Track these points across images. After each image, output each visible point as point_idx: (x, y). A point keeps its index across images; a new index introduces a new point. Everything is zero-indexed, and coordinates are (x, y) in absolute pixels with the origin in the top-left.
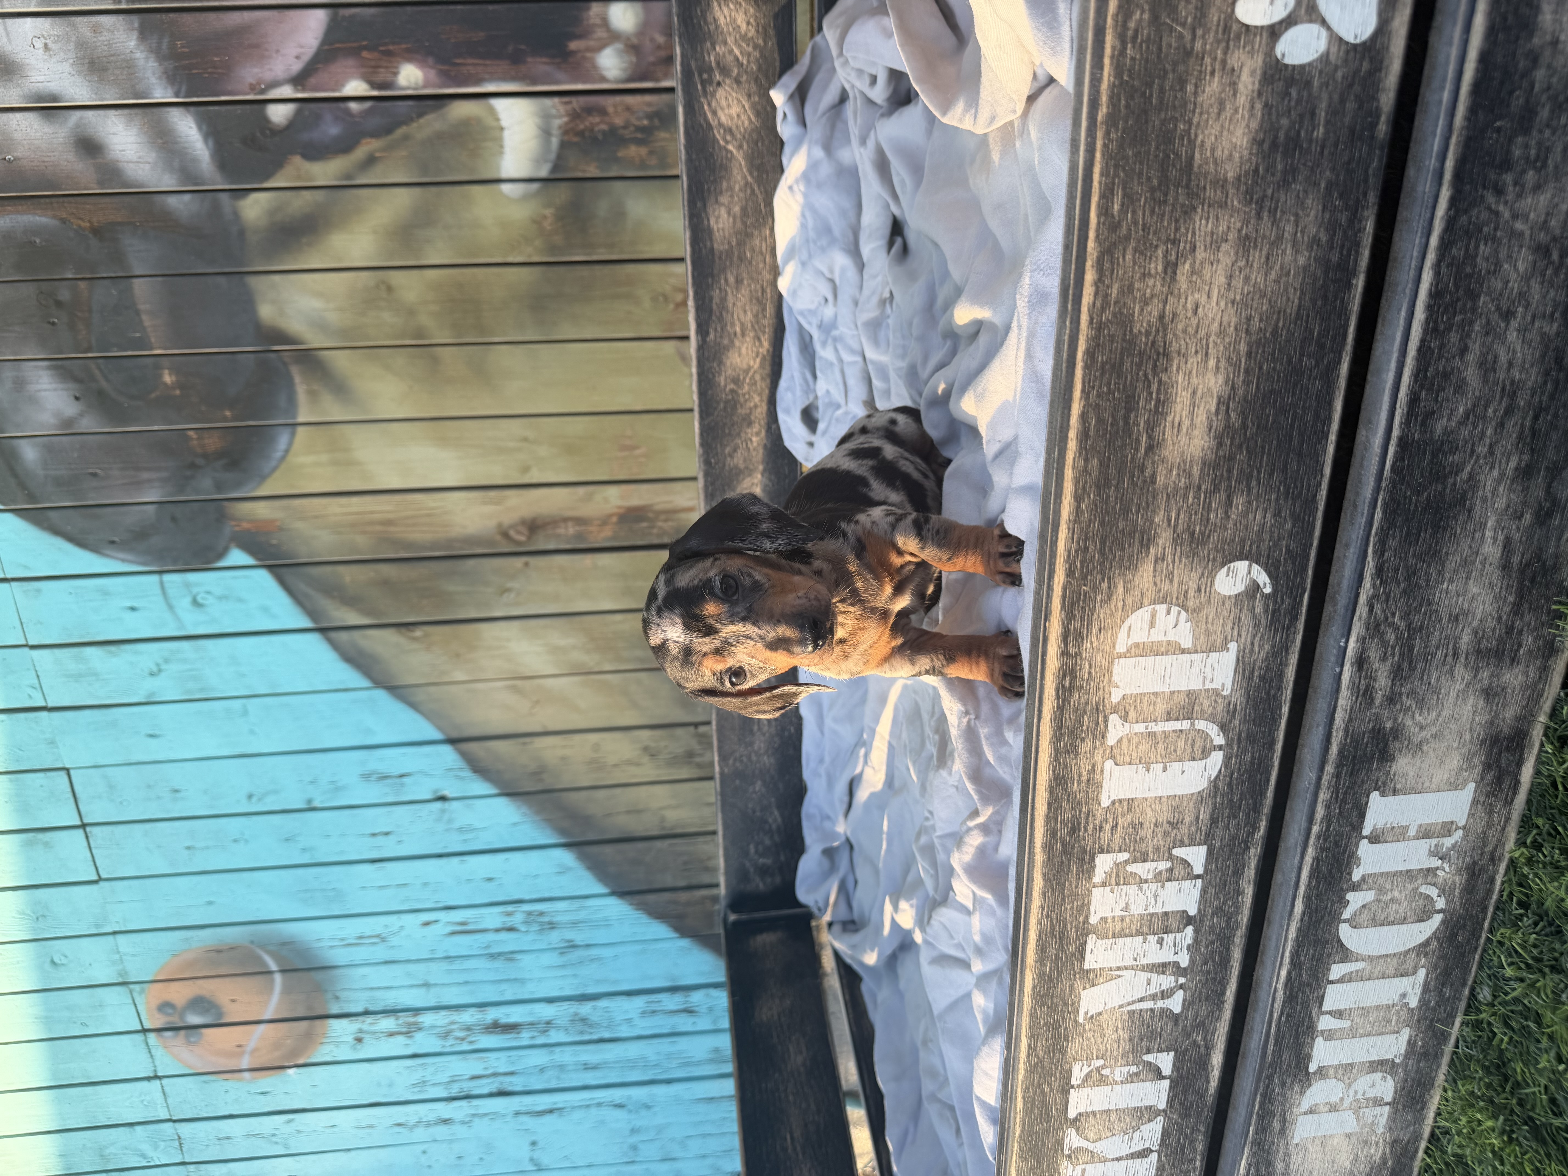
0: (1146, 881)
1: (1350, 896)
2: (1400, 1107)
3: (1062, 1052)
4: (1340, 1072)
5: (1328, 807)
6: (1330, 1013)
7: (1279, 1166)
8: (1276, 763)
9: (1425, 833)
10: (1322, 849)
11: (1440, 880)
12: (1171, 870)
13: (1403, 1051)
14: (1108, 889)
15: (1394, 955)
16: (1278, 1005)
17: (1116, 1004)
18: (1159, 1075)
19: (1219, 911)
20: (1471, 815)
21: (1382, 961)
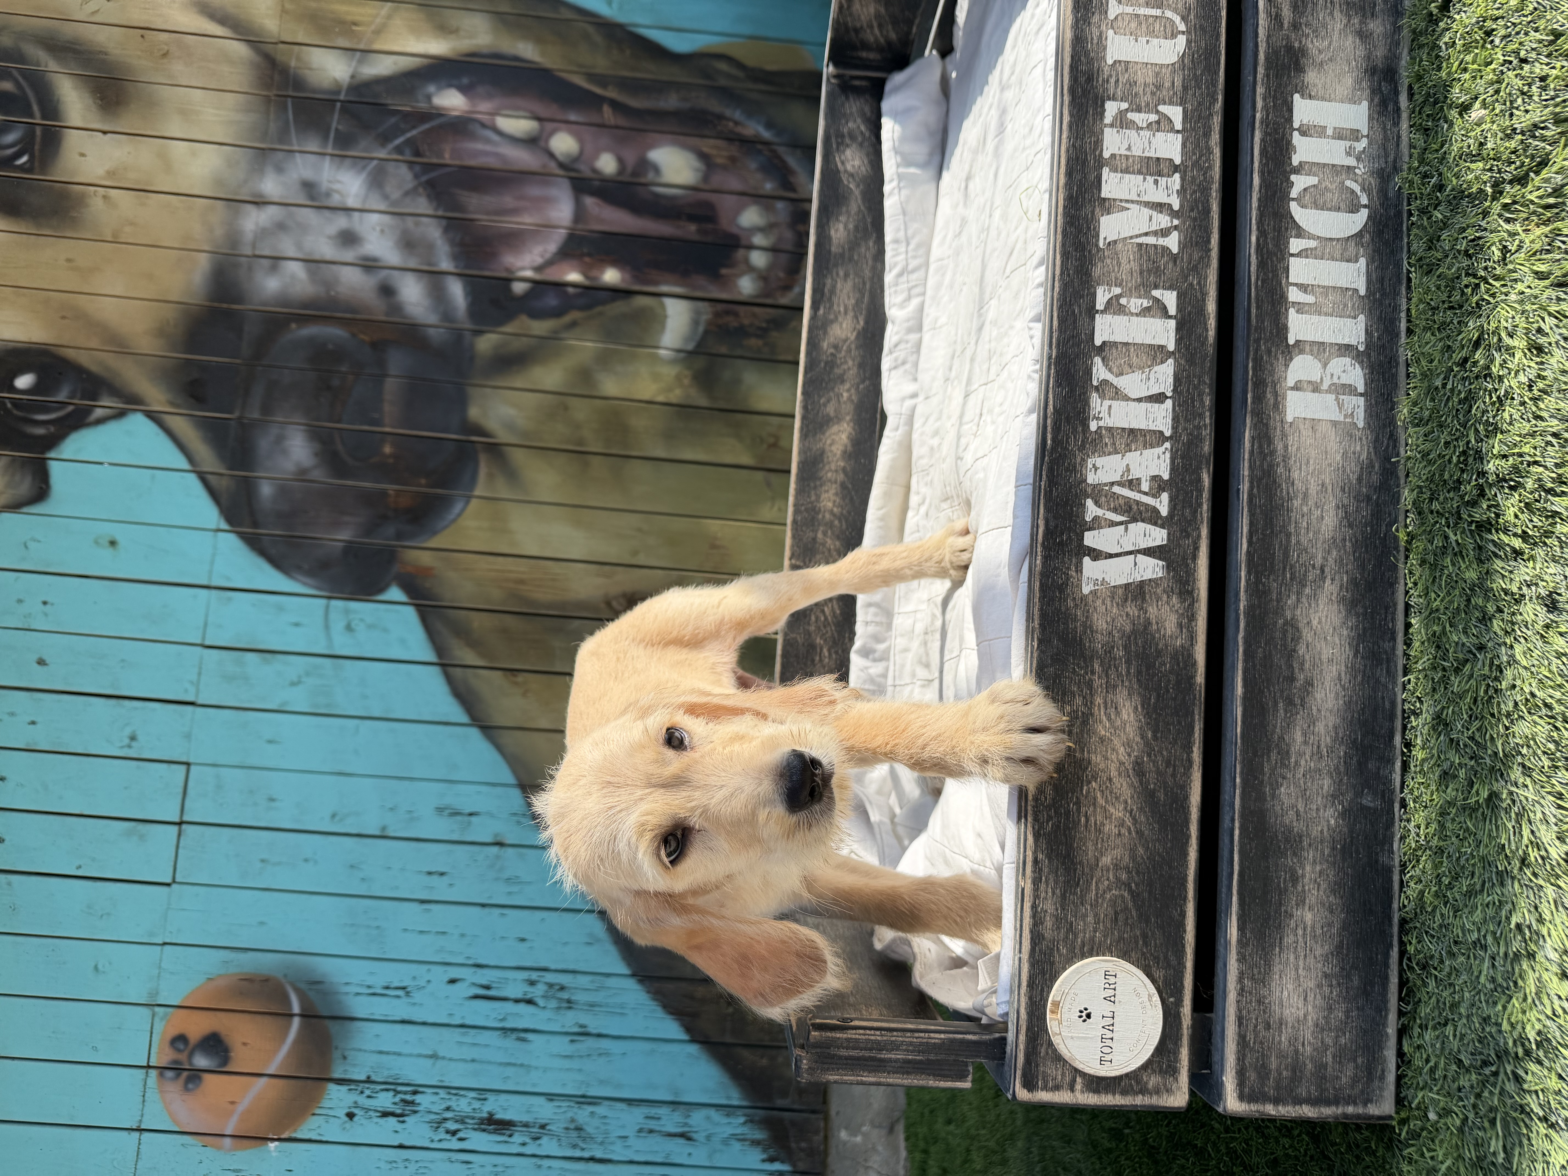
0: (1142, 129)
1: (1293, 178)
2: (1373, 402)
3: (1088, 274)
4: (1315, 351)
5: (1264, 99)
6: (1296, 285)
7: (1280, 447)
8: (1223, 52)
9: (1339, 135)
10: (1266, 134)
11: (1360, 180)
12: (1158, 122)
13: (1363, 339)
14: (1115, 130)
15: (1338, 240)
16: (1253, 268)
17: (1127, 235)
18: (1164, 313)
19: (1196, 164)
20: (1371, 128)
21: (1329, 243)
